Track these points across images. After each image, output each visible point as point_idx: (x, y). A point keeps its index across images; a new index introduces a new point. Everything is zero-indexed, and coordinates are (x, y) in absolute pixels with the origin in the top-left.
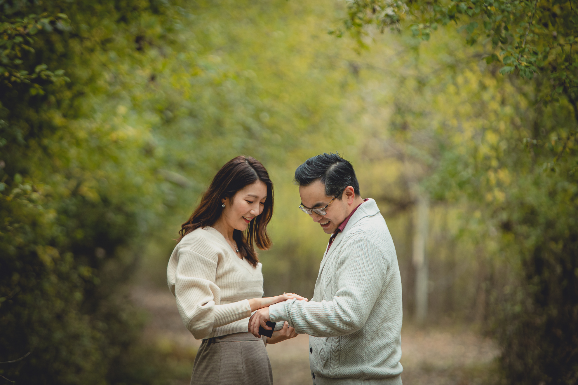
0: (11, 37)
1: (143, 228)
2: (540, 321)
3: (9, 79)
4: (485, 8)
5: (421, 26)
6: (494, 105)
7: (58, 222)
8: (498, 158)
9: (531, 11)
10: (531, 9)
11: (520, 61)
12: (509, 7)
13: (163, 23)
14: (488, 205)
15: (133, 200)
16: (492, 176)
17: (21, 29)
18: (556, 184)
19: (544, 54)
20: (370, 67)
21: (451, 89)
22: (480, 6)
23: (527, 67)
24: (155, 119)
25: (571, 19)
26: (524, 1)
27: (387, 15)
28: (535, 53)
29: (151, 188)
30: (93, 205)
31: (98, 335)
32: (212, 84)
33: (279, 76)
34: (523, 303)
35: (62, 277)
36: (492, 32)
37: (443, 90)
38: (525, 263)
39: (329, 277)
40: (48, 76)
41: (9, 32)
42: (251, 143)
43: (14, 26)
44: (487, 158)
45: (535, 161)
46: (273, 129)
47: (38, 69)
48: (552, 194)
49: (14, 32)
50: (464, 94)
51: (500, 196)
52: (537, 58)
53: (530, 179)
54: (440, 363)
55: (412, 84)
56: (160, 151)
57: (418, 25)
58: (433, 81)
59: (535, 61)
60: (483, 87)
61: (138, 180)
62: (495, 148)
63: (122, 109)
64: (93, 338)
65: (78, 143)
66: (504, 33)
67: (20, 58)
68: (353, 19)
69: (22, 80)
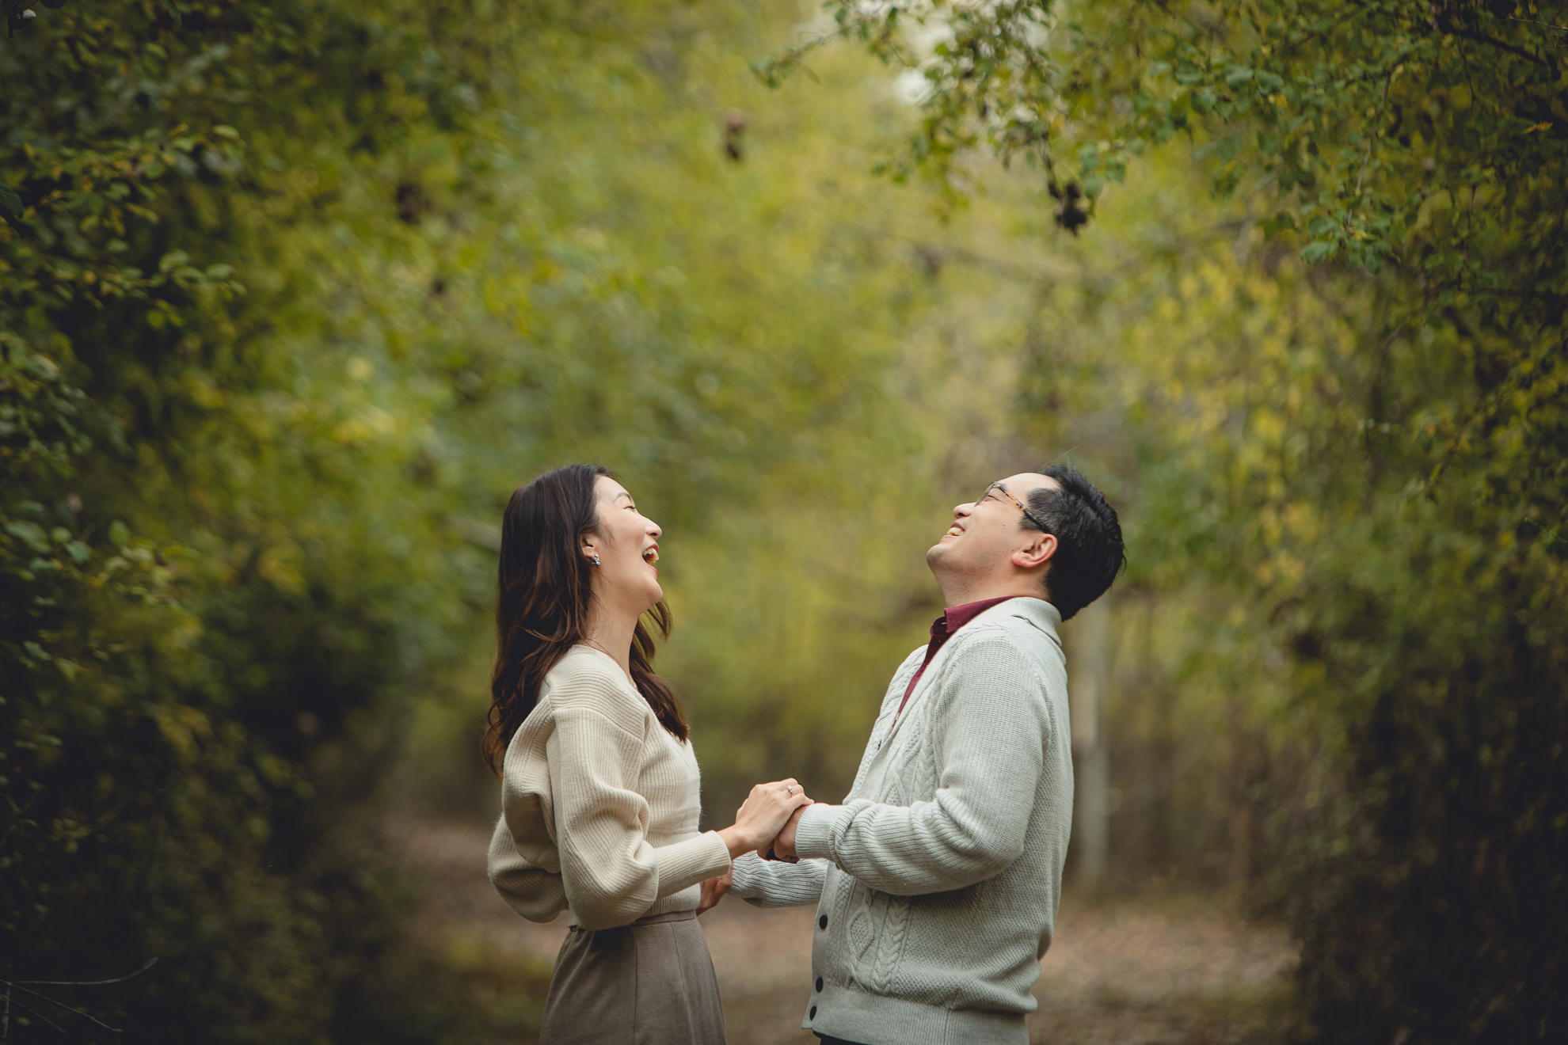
0: (101, 186)
1: (411, 659)
2: (1394, 876)
3: (95, 288)
4: (1262, 101)
5: (1104, 146)
6: (1274, 347)
7: (204, 646)
8: (1284, 476)
9: (1375, 105)
10: (1375, 99)
11: (1351, 229)
12: (1321, 96)
13: (462, 152)
14: (1262, 592)
15: (387, 595)
16: (1269, 519)
17: (125, 166)
18: (1428, 540)
19: (1407, 210)
20: (968, 259)
21: (1168, 308)
22: (1250, 94)
23: (1367, 242)
24: (439, 392)
25: (1471, 123)
26: (1356, 81)
27: (1017, 123)
28: (1388, 209)
29: (431, 562)
30: (290, 606)
31: (308, 925)
32: (575, 305)
33: (740, 284)
34: (1352, 831)
35: (219, 782)
36: (1278, 160)
37: (1148, 310)
38: (1353, 735)
39: (915, 739)
40: (191, 280)
41: (96, 173)
42: (674, 451)
43: (107, 159)
44: (1257, 477)
45: (1375, 481)
46: (727, 415)
47: (166, 264)
48: (1420, 563)
49: (108, 174)
50: (1198, 322)
51: (1289, 569)
52: (1392, 222)
53: (1365, 526)
54: (1142, 989)
55: (1068, 297)
56: (451, 473)
57: (1096, 145)
58: (1123, 288)
59: (1388, 229)
60: (1246, 302)
61: (399, 544)
62: (1276, 452)
63: (360, 368)
64: (296, 932)
65: (253, 449)
66: (1306, 160)
67: (123, 239)
68: (932, 135)
69: (126, 291)
